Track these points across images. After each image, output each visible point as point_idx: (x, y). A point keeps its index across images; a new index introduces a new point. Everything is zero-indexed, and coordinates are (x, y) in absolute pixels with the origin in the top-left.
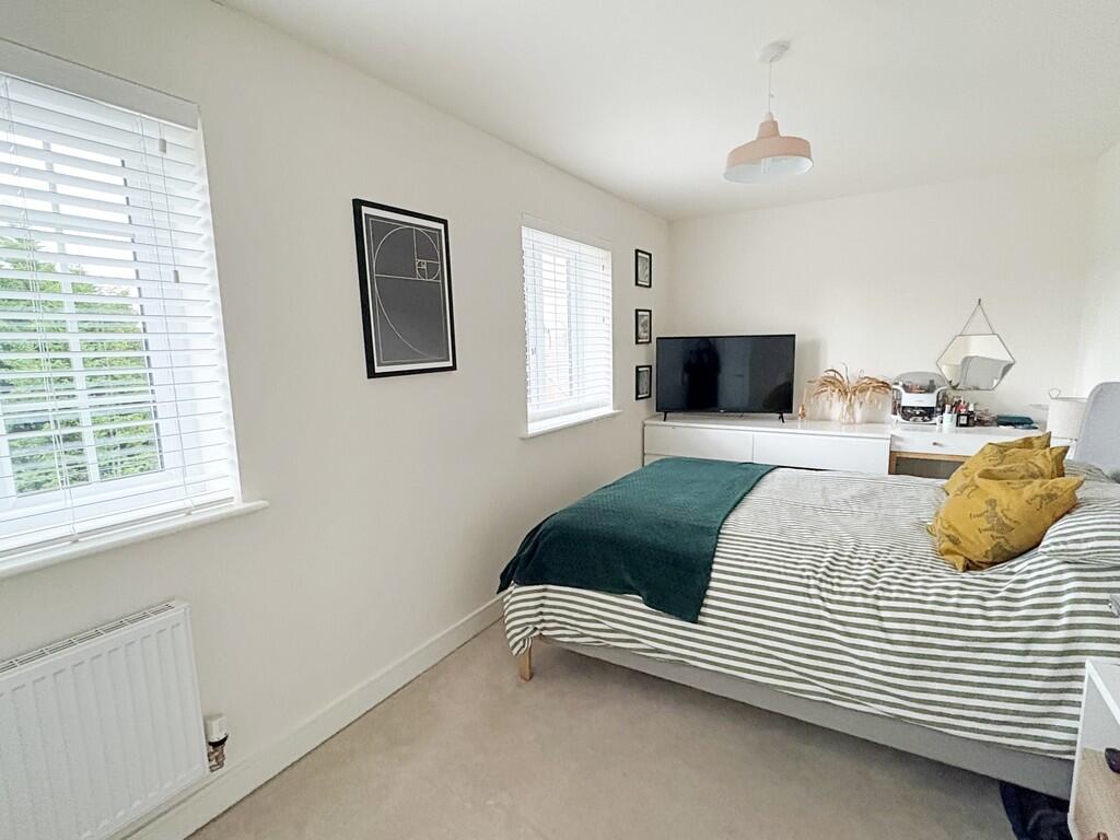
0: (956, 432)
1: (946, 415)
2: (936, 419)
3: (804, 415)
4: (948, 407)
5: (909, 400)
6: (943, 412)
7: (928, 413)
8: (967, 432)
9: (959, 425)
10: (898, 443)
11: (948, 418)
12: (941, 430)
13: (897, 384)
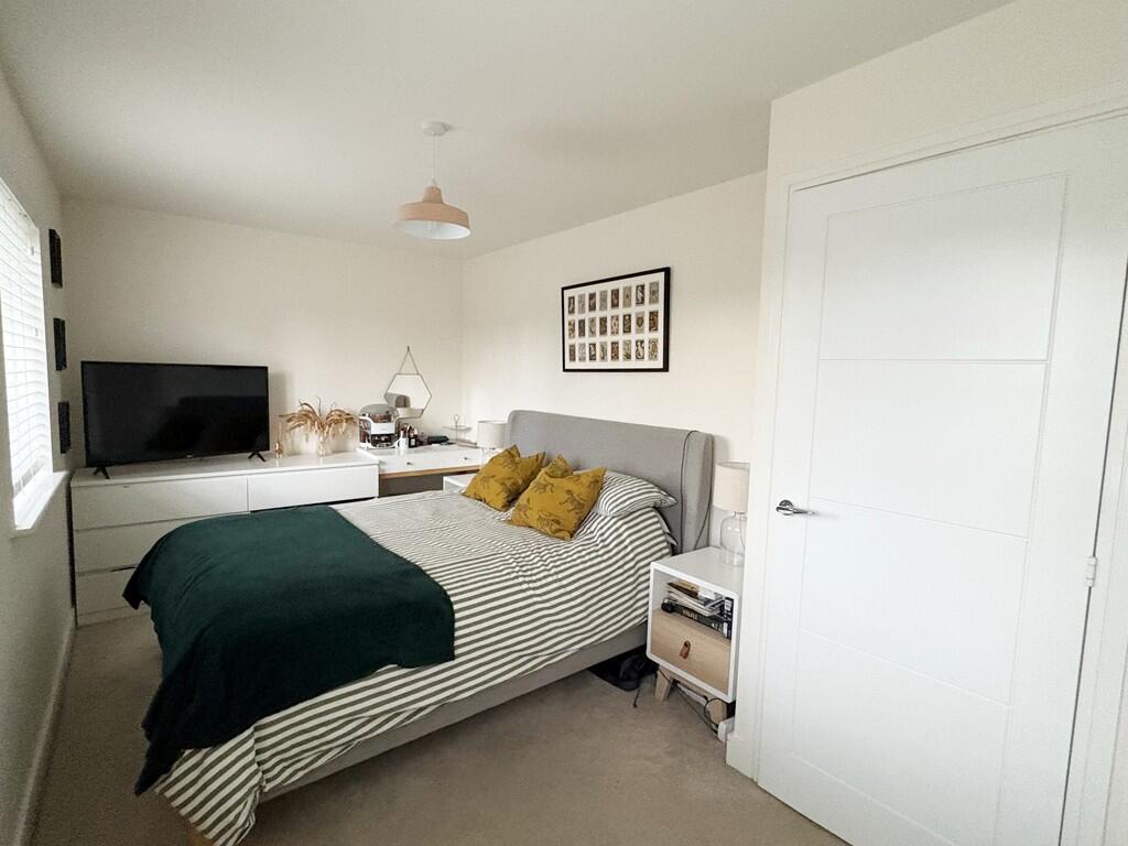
0: (410, 453)
1: (401, 438)
2: (396, 444)
3: (280, 451)
4: (402, 433)
5: (377, 429)
6: (399, 437)
7: (390, 439)
8: (416, 452)
9: (410, 446)
10: (382, 467)
11: (403, 441)
12: (399, 452)
13: (364, 415)
